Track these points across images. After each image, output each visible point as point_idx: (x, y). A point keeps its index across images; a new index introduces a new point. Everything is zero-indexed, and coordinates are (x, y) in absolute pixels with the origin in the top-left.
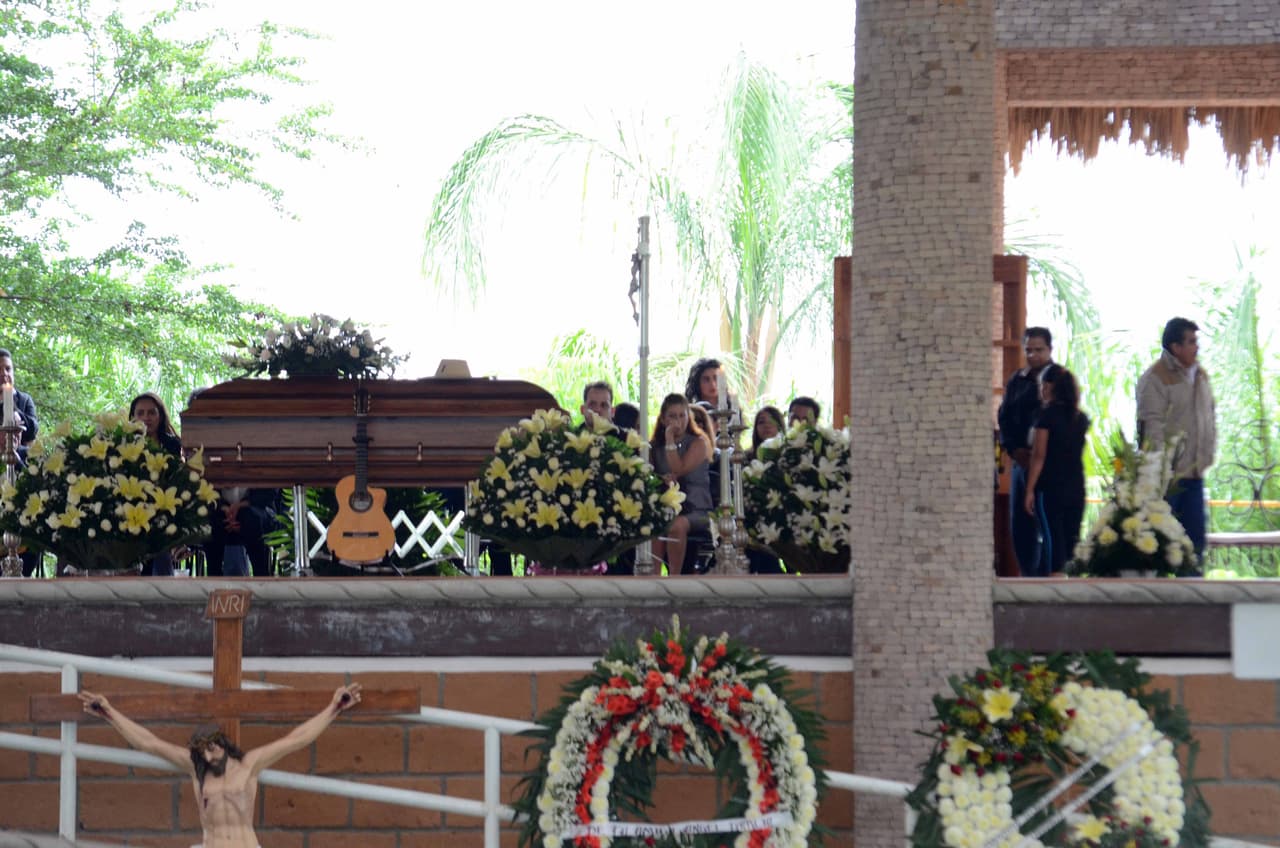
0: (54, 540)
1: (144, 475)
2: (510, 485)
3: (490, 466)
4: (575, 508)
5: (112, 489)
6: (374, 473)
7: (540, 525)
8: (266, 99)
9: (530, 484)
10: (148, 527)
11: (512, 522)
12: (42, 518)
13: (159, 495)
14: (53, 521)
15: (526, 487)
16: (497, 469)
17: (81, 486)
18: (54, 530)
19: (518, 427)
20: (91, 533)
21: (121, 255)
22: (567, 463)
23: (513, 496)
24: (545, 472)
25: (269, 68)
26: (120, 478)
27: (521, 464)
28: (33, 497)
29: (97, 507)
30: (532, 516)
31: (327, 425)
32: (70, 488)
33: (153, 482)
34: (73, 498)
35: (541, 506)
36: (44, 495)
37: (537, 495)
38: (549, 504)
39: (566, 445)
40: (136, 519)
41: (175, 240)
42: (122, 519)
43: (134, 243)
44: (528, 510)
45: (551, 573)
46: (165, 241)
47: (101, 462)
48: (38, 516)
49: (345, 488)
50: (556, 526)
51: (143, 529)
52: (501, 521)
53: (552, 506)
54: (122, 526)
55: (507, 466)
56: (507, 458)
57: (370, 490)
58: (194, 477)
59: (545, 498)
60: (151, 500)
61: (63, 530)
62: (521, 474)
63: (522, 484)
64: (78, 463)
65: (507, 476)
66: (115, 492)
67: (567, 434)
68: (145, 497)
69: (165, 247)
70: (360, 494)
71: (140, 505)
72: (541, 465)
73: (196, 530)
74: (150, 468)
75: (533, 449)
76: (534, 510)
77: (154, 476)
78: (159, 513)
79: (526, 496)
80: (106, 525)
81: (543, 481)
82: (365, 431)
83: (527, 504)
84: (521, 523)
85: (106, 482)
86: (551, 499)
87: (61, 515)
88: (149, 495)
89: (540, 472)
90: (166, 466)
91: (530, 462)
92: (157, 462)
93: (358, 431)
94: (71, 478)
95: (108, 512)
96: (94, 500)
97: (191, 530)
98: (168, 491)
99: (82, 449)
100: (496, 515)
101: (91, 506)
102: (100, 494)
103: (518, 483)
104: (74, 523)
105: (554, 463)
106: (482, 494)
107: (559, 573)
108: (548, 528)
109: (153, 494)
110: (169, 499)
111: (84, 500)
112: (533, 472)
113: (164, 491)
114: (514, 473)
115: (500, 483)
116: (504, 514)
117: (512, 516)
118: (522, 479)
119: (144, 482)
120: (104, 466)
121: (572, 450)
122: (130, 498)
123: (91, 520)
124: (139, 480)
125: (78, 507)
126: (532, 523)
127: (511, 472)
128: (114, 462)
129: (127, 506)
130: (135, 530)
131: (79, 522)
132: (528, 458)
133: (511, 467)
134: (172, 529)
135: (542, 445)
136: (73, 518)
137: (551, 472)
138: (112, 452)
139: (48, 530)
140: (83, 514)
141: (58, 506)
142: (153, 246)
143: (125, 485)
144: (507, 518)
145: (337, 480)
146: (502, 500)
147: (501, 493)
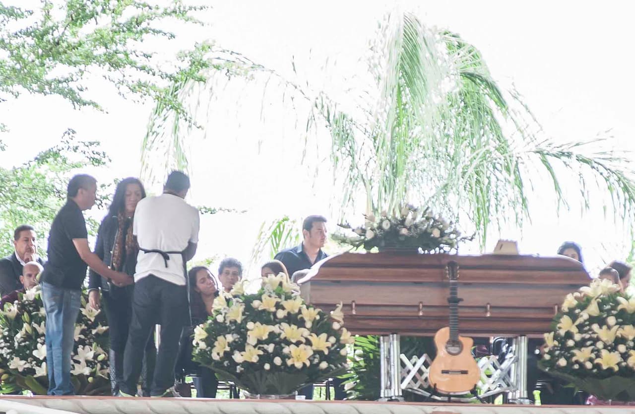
0: (238, 371)
1: (301, 323)
2: (578, 337)
3: (559, 322)
4: (630, 356)
5: (280, 334)
6: (464, 326)
7: (605, 367)
8: (172, 36)
9: (595, 336)
10: (308, 364)
11: (582, 365)
12: (228, 355)
13: (314, 338)
14: (238, 357)
15: (590, 339)
16: (565, 324)
17: (257, 331)
18: (238, 364)
19: (580, 292)
20: (267, 367)
21: (56, 155)
22: (620, 320)
23: (580, 345)
24: (605, 327)
25: (183, 13)
26: (284, 325)
27: (585, 321)
28: (220, 338)
29: (271, 348)
30: (598, 361)
31: (418, 289)
32: (249, 333)
33: (308, 329)
34: (252, 340)
35: (604, 353)
36: (230, 338)
37: (600, 345)
38: (610, 351)
39: (619, 307)
40: (299, 357)
41: (98, 144)
42: (288, 357)
43: (67, 145)
44: (593, 356)
45: (607, 404)
46: (91, 144)
47: (269, 313)
48: (225, 353)
49: (442, 337)
50: (616, 368)
51: (304, 364)
52: (573, 364)
53: (612, 353)
54: (289, 362)
55: (574, 322)
56: (573, 317)
57: (461, 339)
58: (336, 326)
59: (605, 347)
60: (308, 343)
61: (246, 364)
62: (587, 328)
63: (587, 336)
64: (253, 314)
65: (574, 330)
66: (282, 337)
67: (619, 298)
68: (304, 341)
69: (92, 148)
70: (453, 342)
71: (302, 346)
72: (601, 322)
73: (339, 366)
74: (306, 319)
75: (593, 309)
76: (598, 356)
77: (309, 325)
78: (316, 352)
79: (591, 345)
80: (278, 361)
81: (604, 335)
82: (456, 293)
83: (592, 351)
84: (589, 365)
85: (276, 329)
86: (612, 348)
87: (243, 353)
88: (307, 339)
89: (601, 327)
90: (318, 317)
91: (592, 320)
92: (310, 315)
93: (451, 294)
94: (250, 325)
95: (278, 352)
96: (267, 342)
97: (336, 366)
98: (320, 336)
99: (256, 303)
100: (568, 359)
101: (265, 346)
102: (272, 337)
103: (584, 335)
104: (255, 359)
105: (611, 320)
106: (556, 343)
107: (613, 404)
108: (610, 370)
109: (310, 337)
110: (322, 342)
111: (260, 342)
112: (595, 327)
113: (318, 336)
114: (580, 327)
115: (569, 335)
116: (574, 359)
117: (582, 360)
118: (586, 332)
119: (302, 329)
120: (272, 317)
121: (623, 311)
122: (294, 341)
123: (266, 357)
124: (298, 328)
125: (255, 347)
126: (597, 366)
127: (578, 326)
128: (281, 314)
129: (293, 347)
130: (299, 365)
131: (258, 358)
132: (590, 316)
133: (577, 322)
134: (324, 365)
135: (600, 305)
136: (251, 355)
137: (609, 328)
138: (278, 306)
139: (234, 364)
140: (261, 353)
141: (240, 346)
142: (82, 147)
143: (288, 331)
144: (577, 362)
145: (436, 330)
146: (571, 348)
147: (571, 343)
